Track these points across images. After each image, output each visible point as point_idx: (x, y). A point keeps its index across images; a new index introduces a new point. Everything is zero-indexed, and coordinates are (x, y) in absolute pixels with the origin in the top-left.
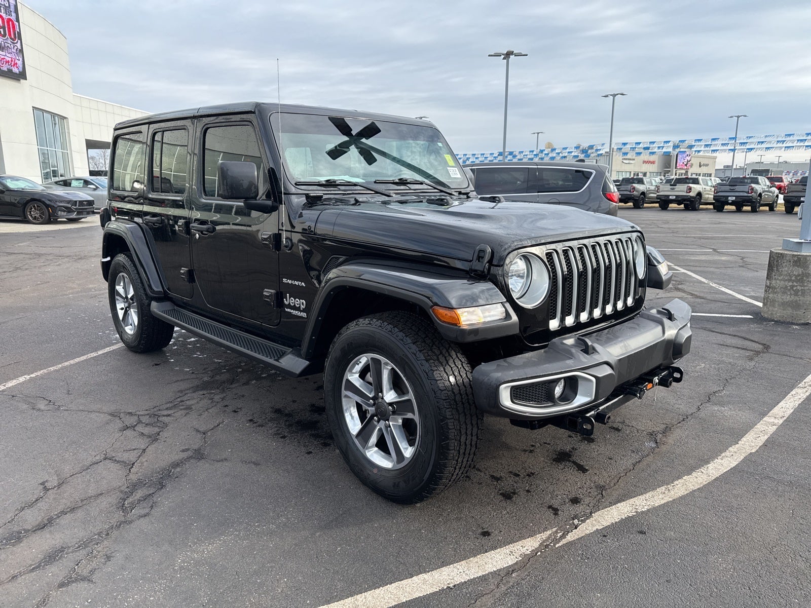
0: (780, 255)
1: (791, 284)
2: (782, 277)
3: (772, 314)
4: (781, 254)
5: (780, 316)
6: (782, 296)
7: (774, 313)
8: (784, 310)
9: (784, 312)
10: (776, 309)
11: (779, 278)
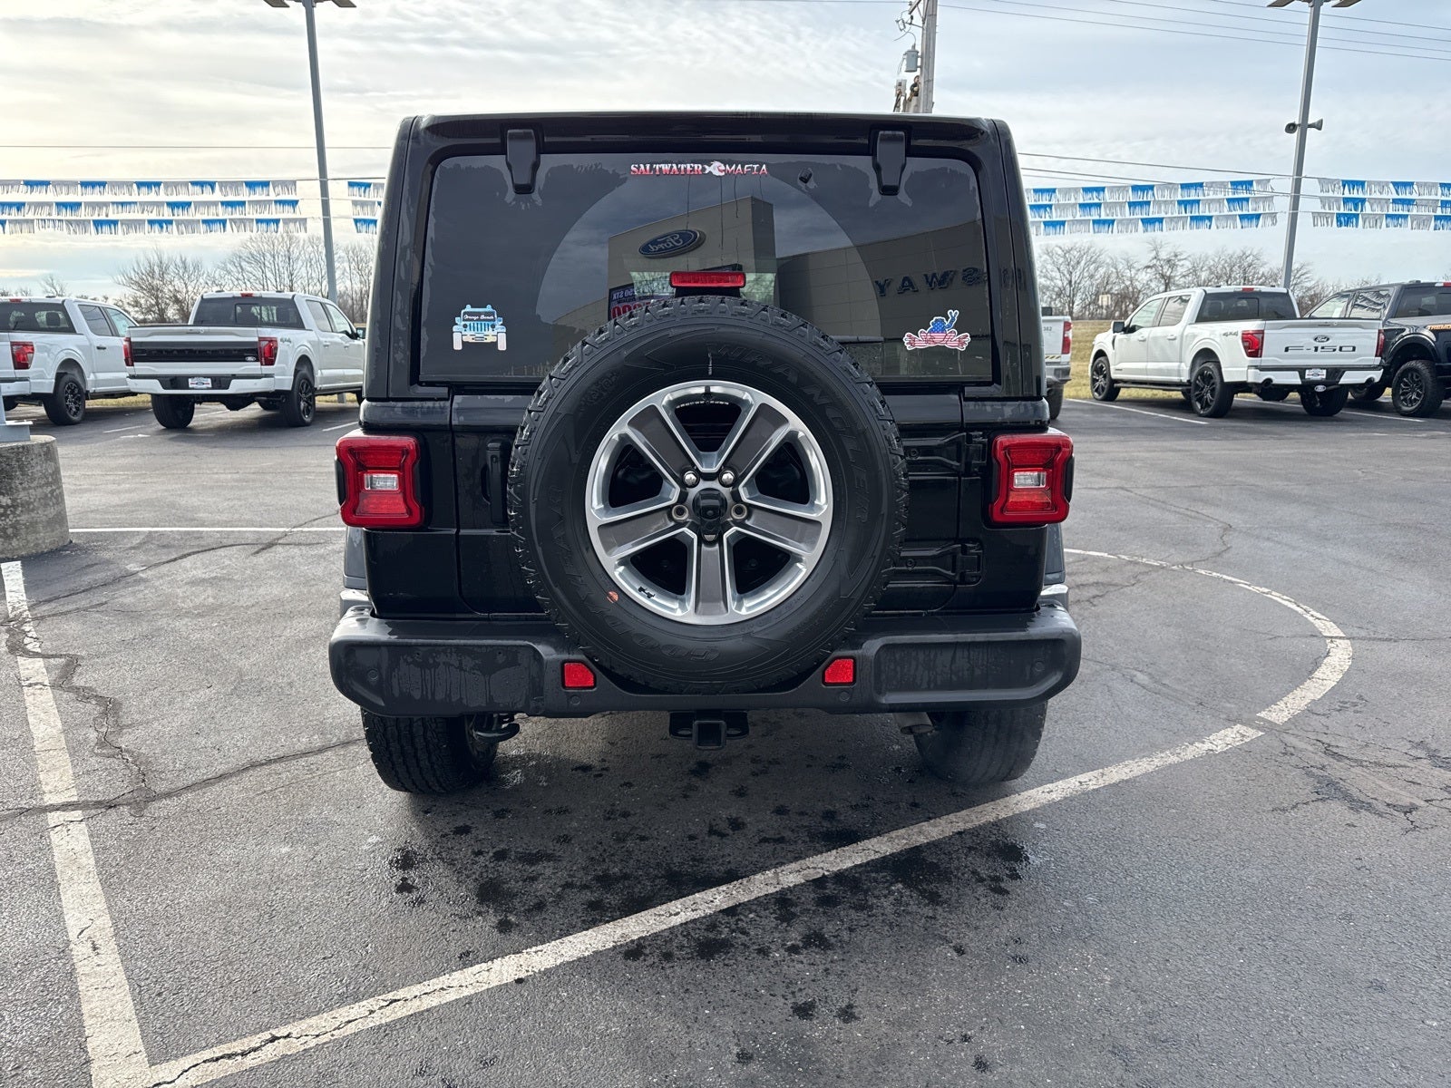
0: (21, 450)
1: (49, 489)
2: (36, 483)
3: (37, 545)
4: (23, 447)
5: (50, 543)
6: (44, 511)
7: (40, 542)
8: (53, 531)
9: (54, 534)
10: (42, 534)
11: (32, 485)
